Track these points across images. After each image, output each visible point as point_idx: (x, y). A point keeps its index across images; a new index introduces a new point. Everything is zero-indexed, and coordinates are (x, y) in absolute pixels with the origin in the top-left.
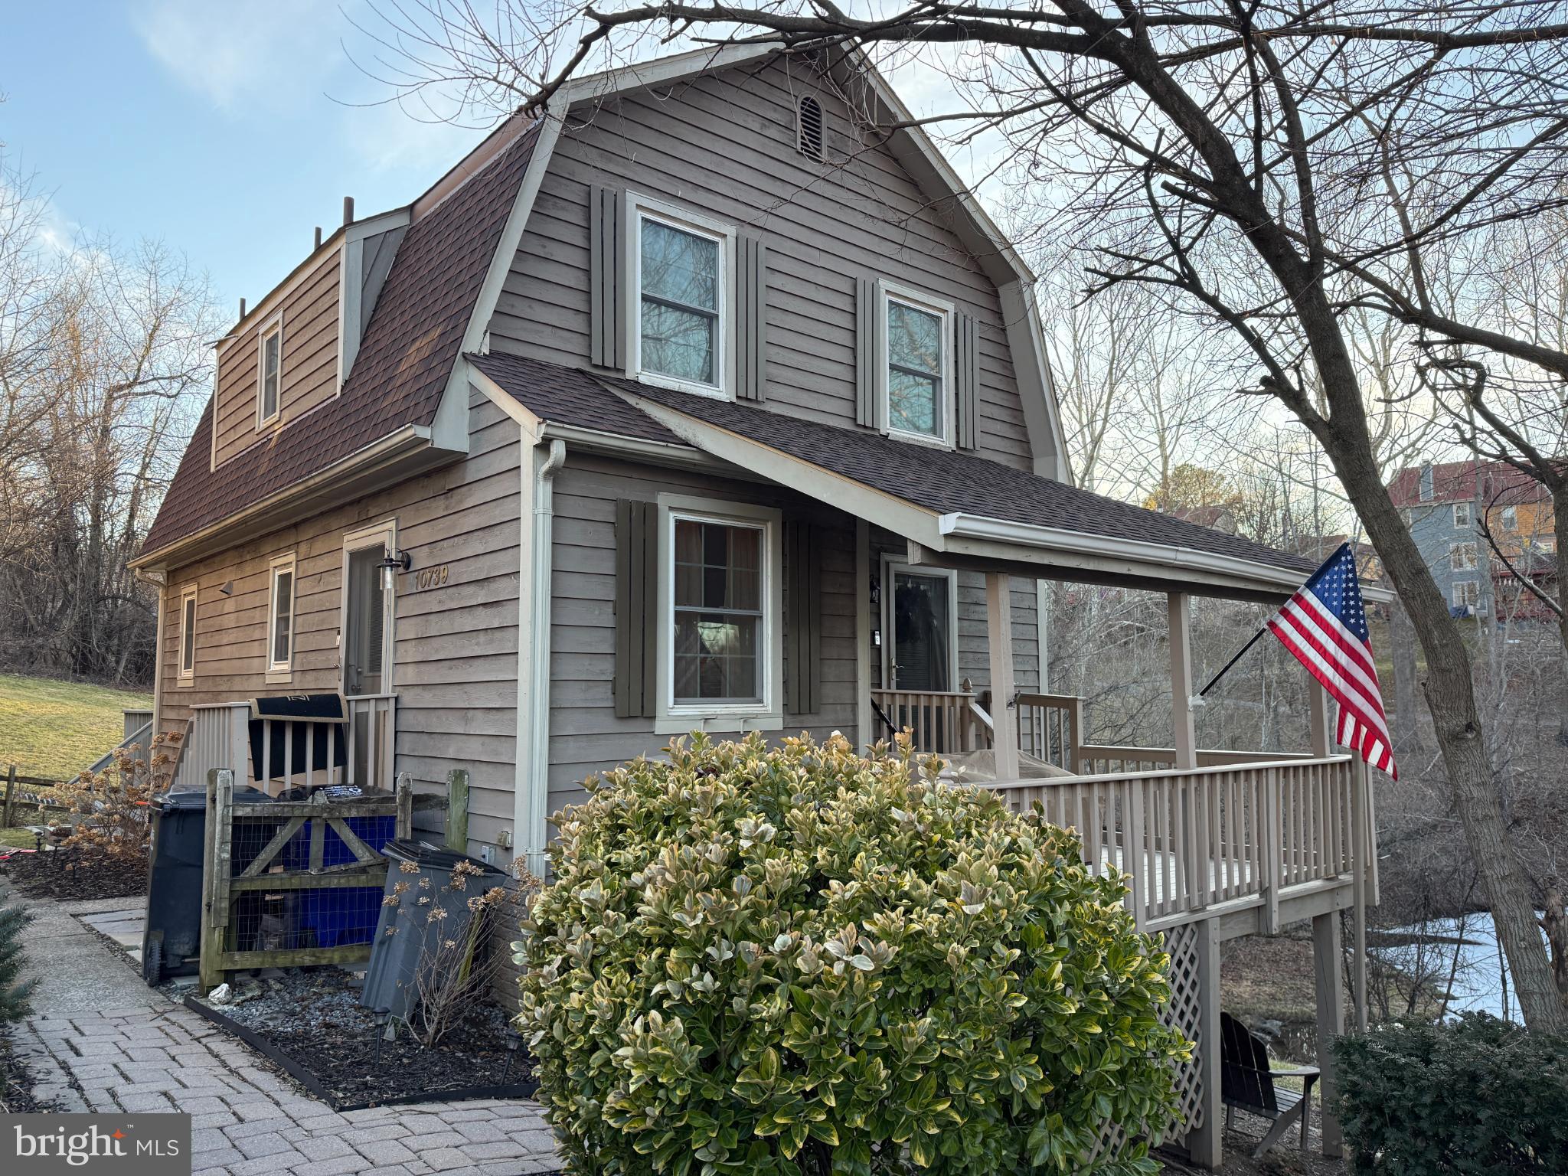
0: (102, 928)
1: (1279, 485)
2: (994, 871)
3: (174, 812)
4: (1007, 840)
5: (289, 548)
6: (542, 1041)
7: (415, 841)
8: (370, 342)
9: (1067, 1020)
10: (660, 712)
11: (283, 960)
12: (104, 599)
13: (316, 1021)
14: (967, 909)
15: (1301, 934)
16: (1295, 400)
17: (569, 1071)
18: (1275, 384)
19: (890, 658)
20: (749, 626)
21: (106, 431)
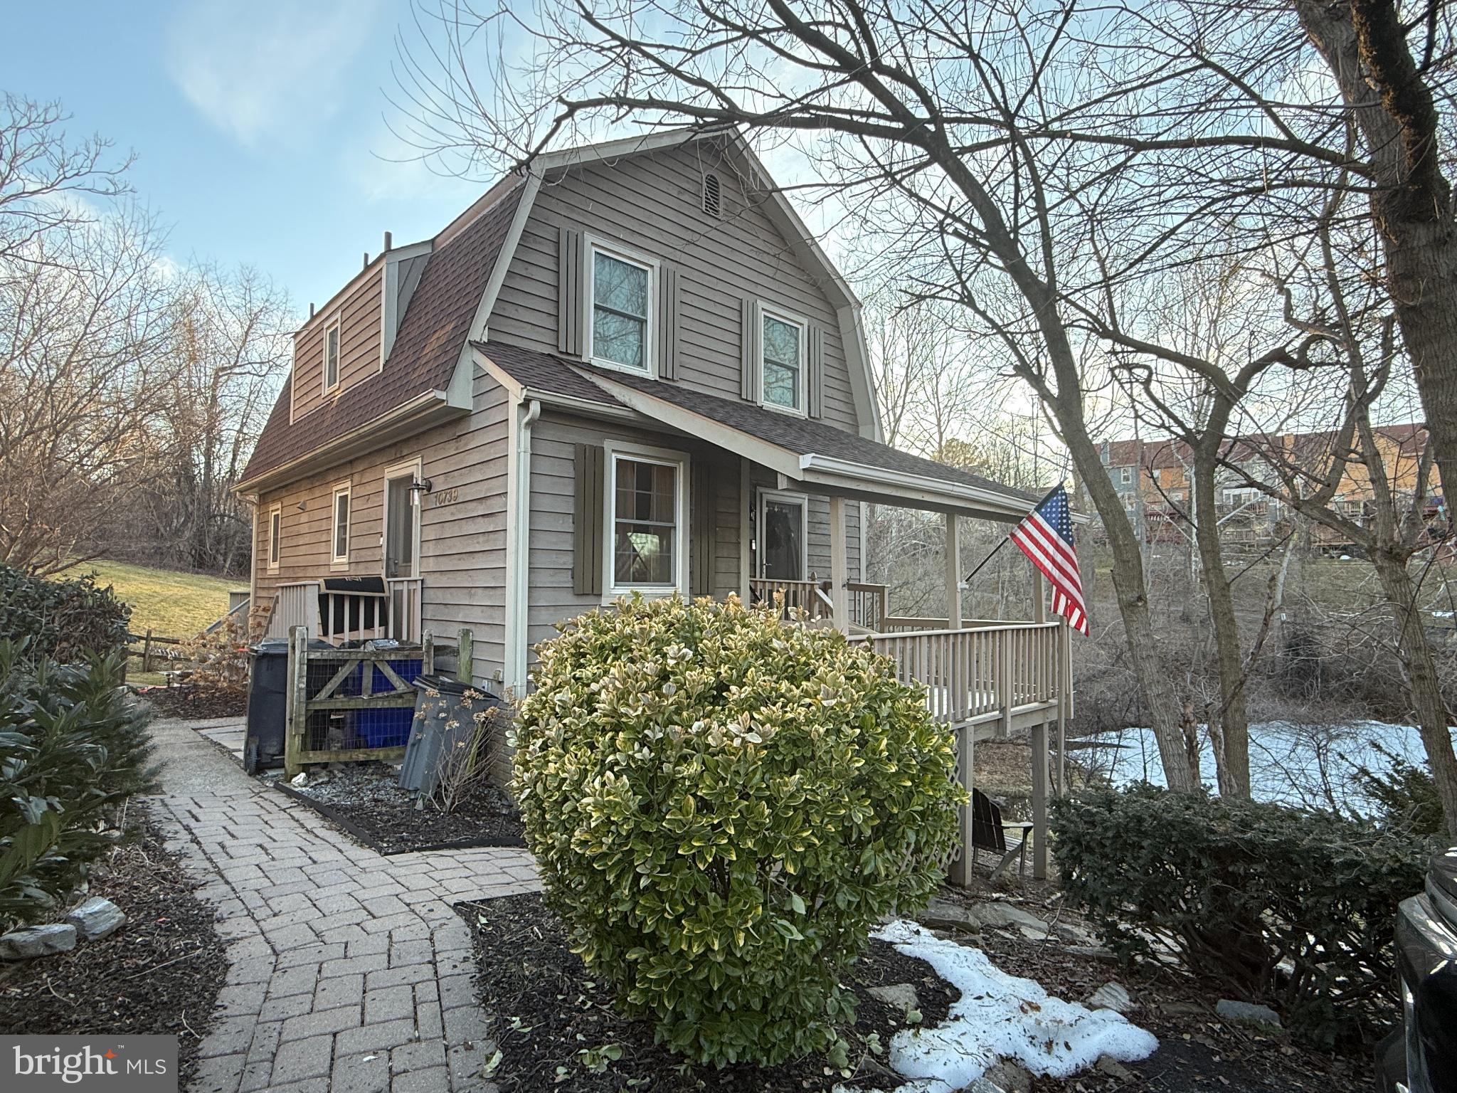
0: (215, 738)
1: (1013, 452)
2: (842, 679)
3: (265, 655)
4: (850, 661)
5: (346, 477)
6: (527, 798)
7: (436, 676)
8: (403, 334)
9: (888, 777)
10: (605, 592)
11: (344, 757)
12: (215, 516)
13: (367, 797)
14: (825, 703)
15: (1020, 741)
16: (1037, 381)
17: (547, 816)
18: (1023, 369)
19: (762, 558)
20: (666, 534)
21: (214, 398)
